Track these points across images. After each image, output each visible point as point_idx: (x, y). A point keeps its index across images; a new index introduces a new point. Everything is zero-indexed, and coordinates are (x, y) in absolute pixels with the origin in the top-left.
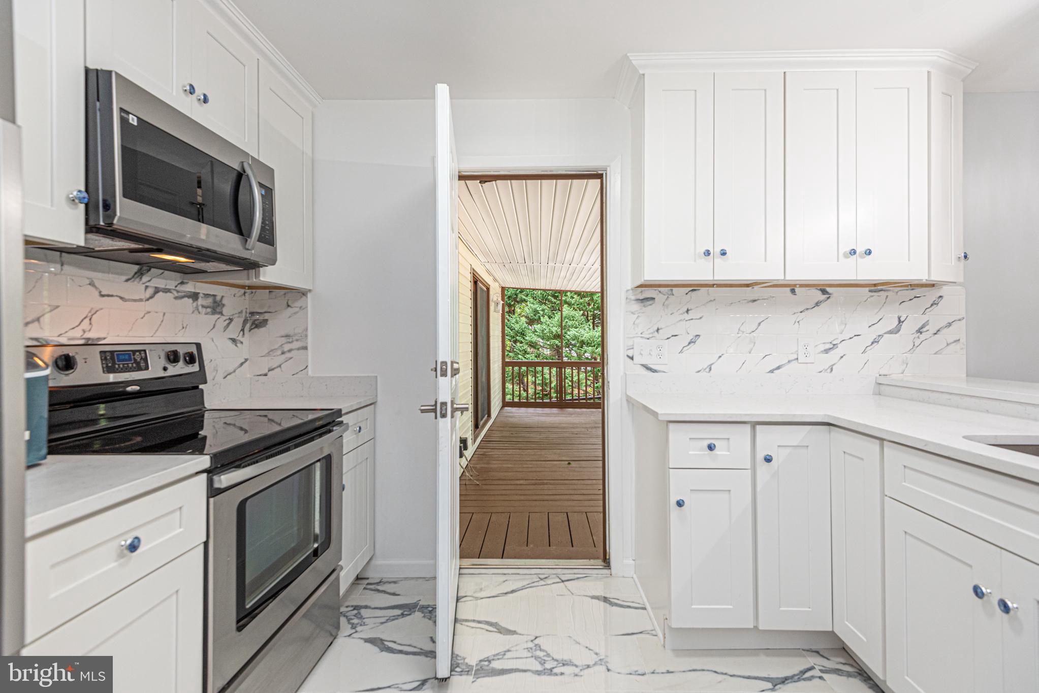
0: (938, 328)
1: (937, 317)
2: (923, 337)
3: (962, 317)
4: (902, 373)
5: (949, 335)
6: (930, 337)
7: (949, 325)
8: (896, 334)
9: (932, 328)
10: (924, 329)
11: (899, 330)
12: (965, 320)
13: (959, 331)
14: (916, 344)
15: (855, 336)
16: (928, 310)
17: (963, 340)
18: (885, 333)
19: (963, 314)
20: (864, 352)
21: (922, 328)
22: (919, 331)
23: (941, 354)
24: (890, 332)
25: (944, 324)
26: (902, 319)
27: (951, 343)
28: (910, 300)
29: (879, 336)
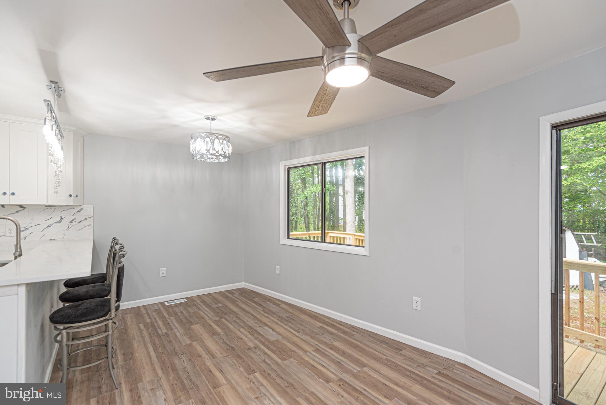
0: (80, 221)
1: (79, 217)
2: (73, 224)
3: (91, 216)
4: (63, 238)
5: (86, 223)
6: (77, 224)
7: (86, 219)
8: (59, 223)
9: (77, 221)
10: (73, 221)
11: (61, 222)
12: (93, 217)
13: (90, 222)
14: (70, 227)
15: (38, 224)
16: (75, 214)
17: (92, 224)
18: (54, 223)
19: (92, 215)
20: (43, 231)
21: (72, 221)
22: (71, 222)
23: (81, 230)
24: (57, 223)
25: (84, 219)
26: (63, 217)
27: (86, 226)
28: (67, 210)
29: (51, 224)
